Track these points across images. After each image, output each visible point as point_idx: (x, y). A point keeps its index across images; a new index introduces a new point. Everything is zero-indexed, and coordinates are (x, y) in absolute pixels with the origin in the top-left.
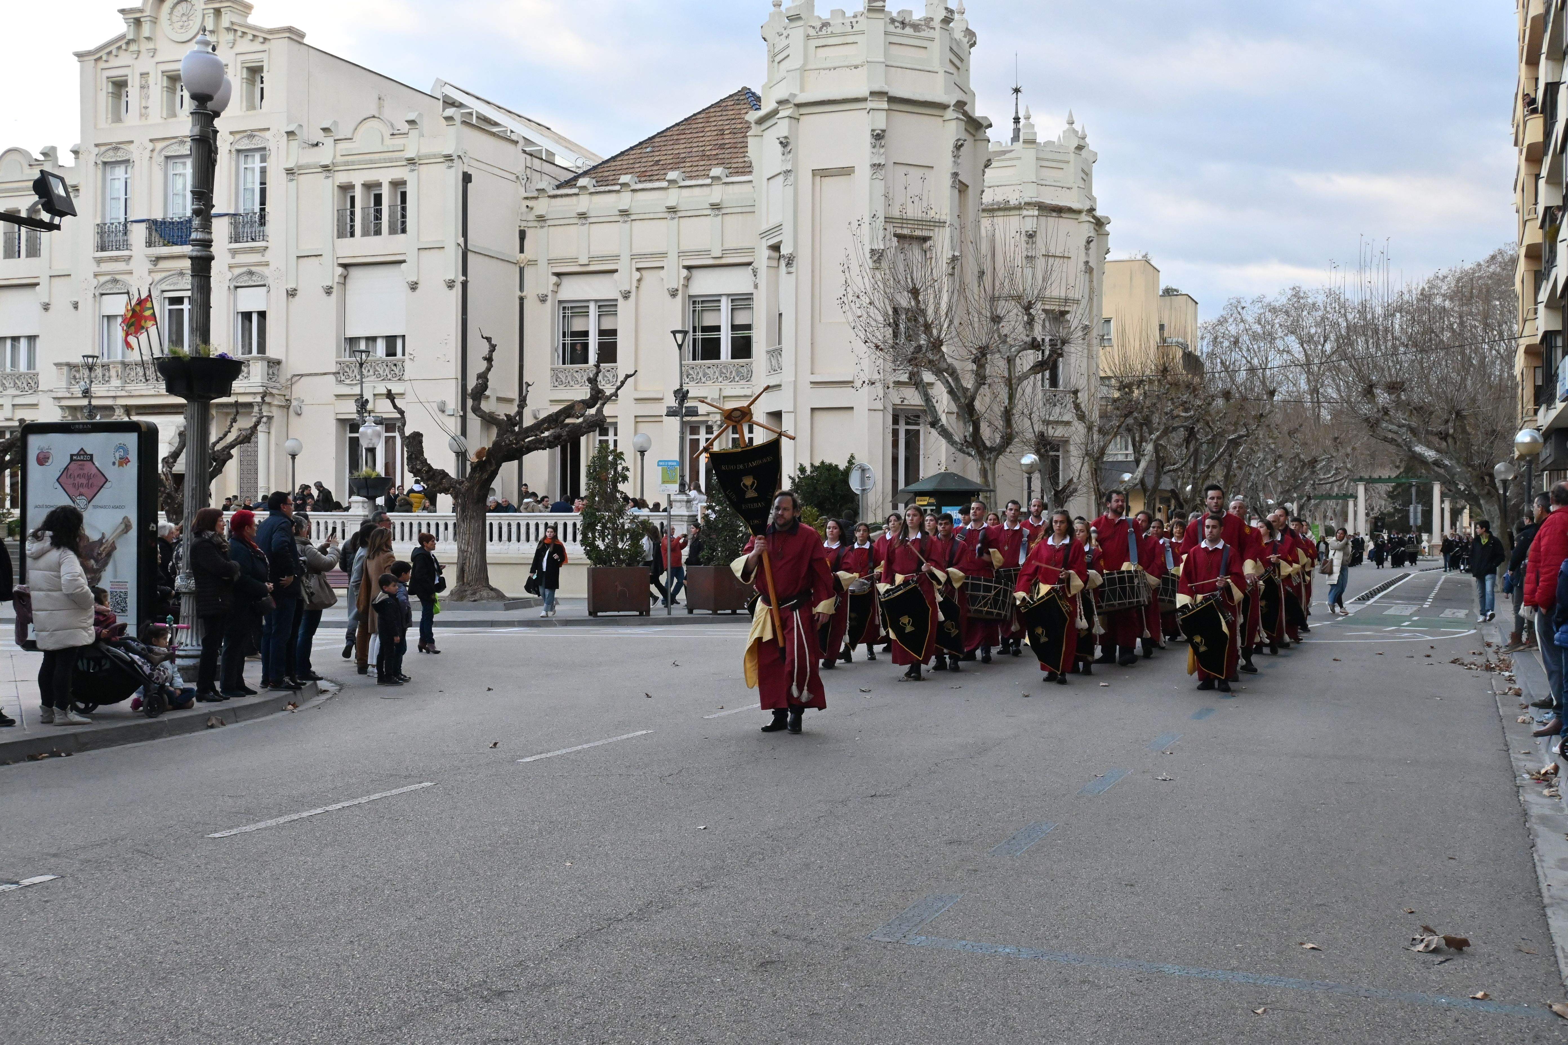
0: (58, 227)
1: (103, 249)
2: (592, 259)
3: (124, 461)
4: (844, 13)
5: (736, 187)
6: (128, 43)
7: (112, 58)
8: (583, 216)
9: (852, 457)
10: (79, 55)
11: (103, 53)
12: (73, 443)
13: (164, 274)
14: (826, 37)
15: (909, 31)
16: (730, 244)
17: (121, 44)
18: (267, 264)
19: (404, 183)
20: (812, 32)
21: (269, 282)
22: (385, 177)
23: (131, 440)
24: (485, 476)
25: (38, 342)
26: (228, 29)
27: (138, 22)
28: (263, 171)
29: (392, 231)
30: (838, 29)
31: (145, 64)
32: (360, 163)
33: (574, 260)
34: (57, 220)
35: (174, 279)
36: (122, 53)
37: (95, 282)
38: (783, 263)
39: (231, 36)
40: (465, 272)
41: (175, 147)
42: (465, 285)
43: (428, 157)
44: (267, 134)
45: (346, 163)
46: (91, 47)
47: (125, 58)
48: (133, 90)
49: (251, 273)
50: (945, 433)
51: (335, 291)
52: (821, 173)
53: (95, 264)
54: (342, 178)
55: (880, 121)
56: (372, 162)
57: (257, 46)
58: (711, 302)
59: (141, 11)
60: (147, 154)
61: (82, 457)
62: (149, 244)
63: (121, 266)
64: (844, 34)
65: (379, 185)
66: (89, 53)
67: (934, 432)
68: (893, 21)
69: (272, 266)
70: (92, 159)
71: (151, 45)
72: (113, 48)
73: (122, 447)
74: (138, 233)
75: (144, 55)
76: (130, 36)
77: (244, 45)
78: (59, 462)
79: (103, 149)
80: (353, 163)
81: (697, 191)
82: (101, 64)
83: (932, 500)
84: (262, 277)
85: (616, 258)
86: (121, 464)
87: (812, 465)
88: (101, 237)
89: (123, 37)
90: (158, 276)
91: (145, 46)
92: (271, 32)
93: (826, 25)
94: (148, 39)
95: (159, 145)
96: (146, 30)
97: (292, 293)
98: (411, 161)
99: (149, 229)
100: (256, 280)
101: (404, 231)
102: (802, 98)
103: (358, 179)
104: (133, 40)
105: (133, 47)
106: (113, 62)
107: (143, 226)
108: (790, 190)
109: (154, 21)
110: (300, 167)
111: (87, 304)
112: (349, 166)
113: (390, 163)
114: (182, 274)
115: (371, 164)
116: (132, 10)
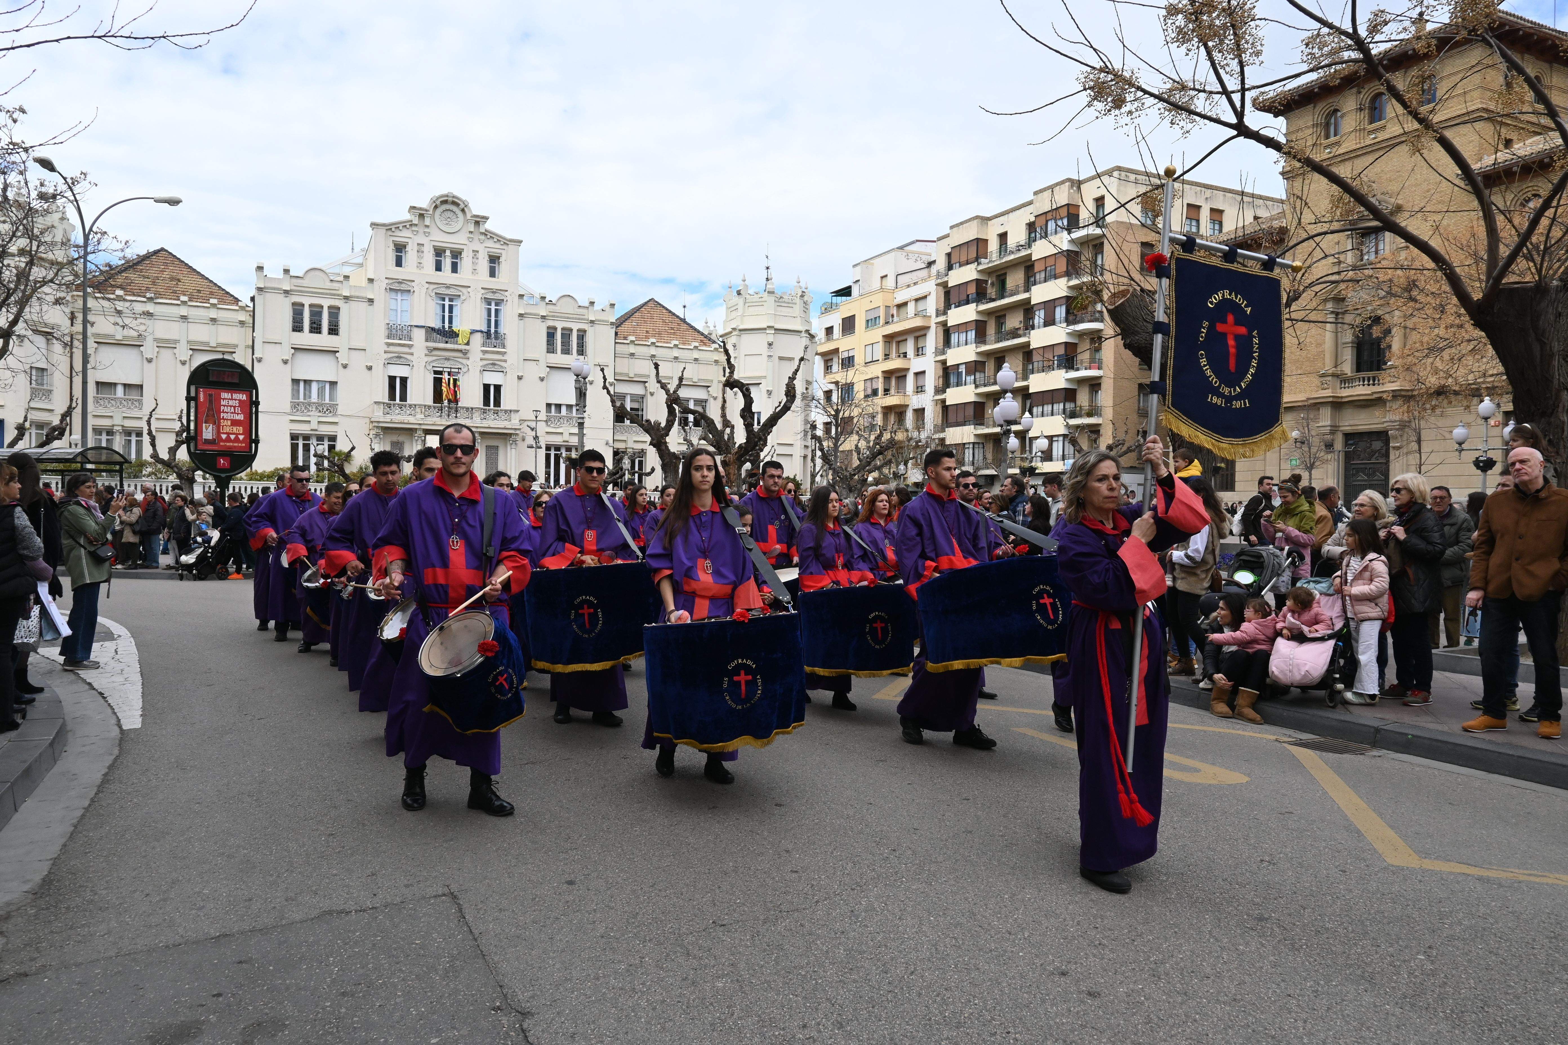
1: (389, 338)
2: (636, 375)
6: (411, 225)
7: (397, 230)
8: (632, 355)
10: (374, 225)
11: (393, 227)
13: (435, 358)
14: (781, 303)
17: (408, 225)
18: (505, 361)
19: (585, 331)
20: (776, 300)
21: (507, 370)
22: (575, 327)
25: (338, 386)
26: (482, 233)
27: (420, 215)
28: (497, 311)
29: (576, 354)
30: (786, 300)
31: (422, 239)
32: (561, 317)
33: (627, 375)
35: (442, 361)
36: (405, 230)
37: (384, 356)
39: (483, 237)
41: (444, 289)
43: (599, 321)
44: (506, 293)
46: (384, 222)
47: (406, 233)
48: (411, 251)
49: (495, 364)
51: (546, 379)
52: (781, 358)
53: (385, 346)
54: (550, 323)
57: (498, 246)
59: (426, 210)
60: (424, 290)
62: (427, 340)
63: (406, 350)
65: (571, 330)
66: (384, 225)
69: (509, 362)
70: (385, 286)
71: (427, 230)
72: (400, 226)
74: (419, 333)
75: (421, 234)
76: (414, 222)
77: (490, 244)
79: (391, 281)
80: (558, 317)
82: (390, 233)
84: (501, 367)
85: (648, 377)
88: (389, 331)
89: (409, 221)
90: (431, 359)
91: (421, 229)
92: (511, 241)
94: (427, 226)
95: (433, 286)
96: (427, 221)
97: (520, 378)
98: (592, 322)
99: (427, 332)
100: (497, 368)
101: (583, 355)
103: (560, 325)
104: (416, 225)
105: (414, 228)
106: (398, 233)
107: (423, 329)
109: (432, 217)
110: (526, 314)
111: (378, 368)
112: (554, 317)
113: (580, 320)
114: (447, 359)
115: (567, 318)
116: (421, 209)
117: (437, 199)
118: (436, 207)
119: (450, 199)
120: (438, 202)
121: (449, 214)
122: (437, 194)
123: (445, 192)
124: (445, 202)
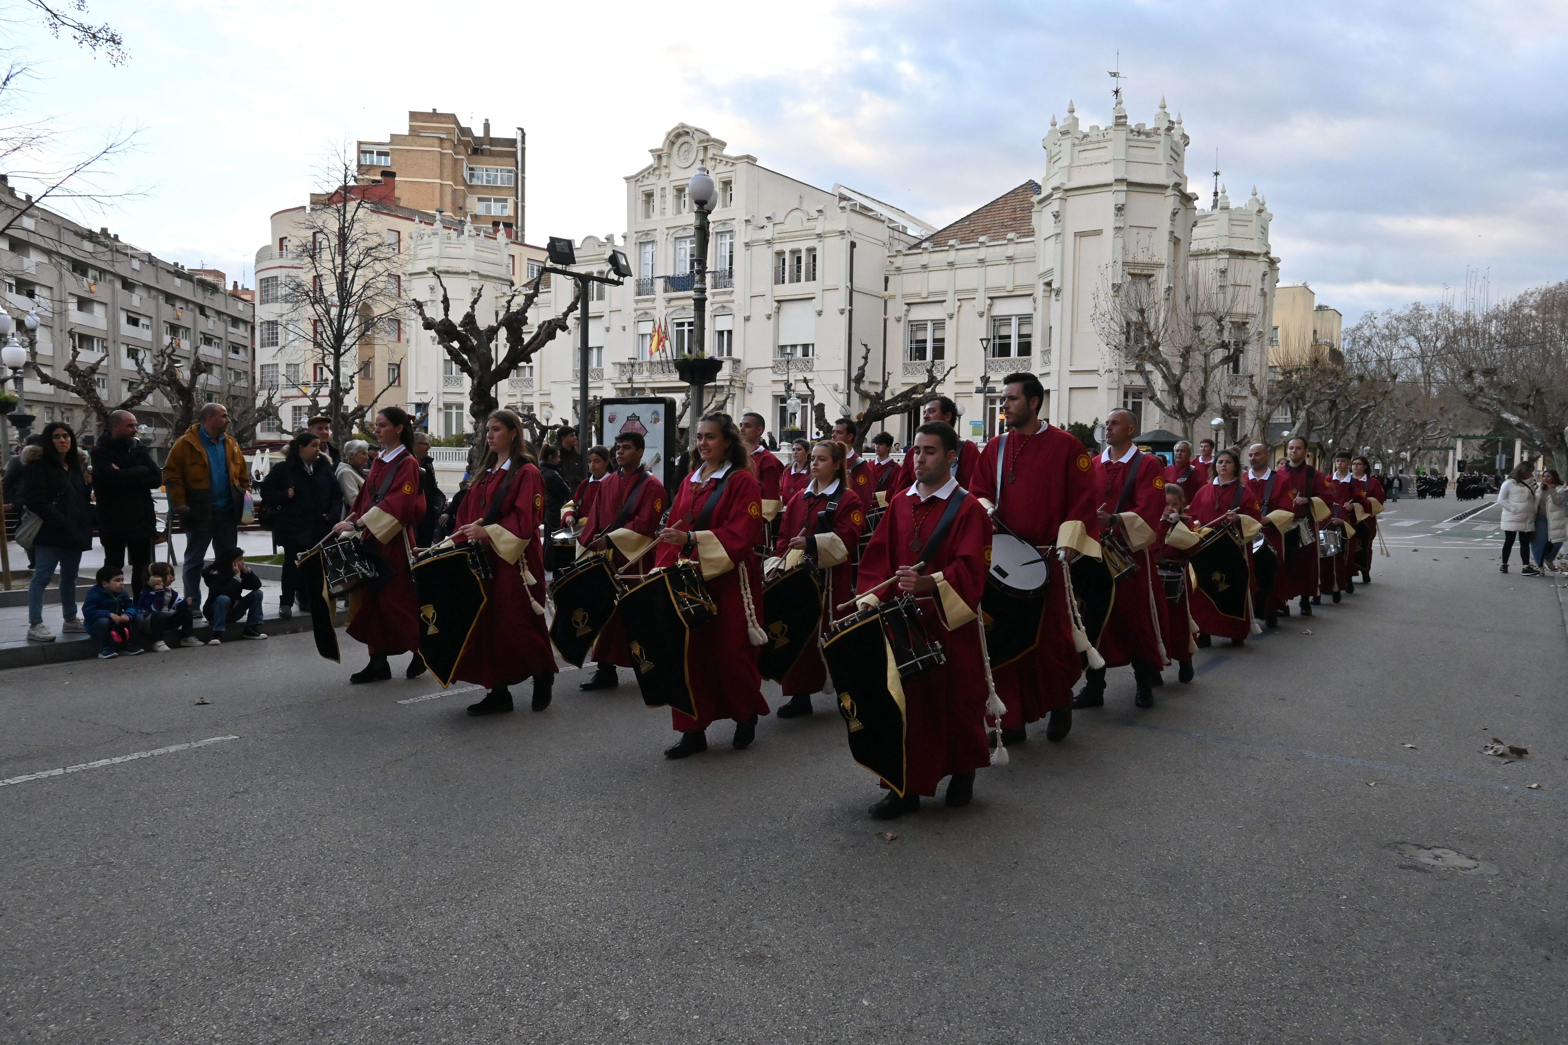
0: (622, 283)
1: (639, 294)
2: (930, 294)
3: (657, 420)
4: (1098, 128)
5: (1024, 246)
6: (654, 170)
7: (645, 179)
8: (924, 267)
9: (1097, 419)
10: (627, 179)
11: (640, 177)
12: (629, 409)
13: (674, 309)
14: (1086, 144)
15: (1143, 137)
16: (1018, 282)
17: (650, 171)
18: (733, 302)
19: (814, 249)
20: (1077, 142)
21: (735, 312)
22: (803, 246)
23: (661, 408)
24: (862, 430)
25: (603, 350)
26: (712, 159)
27: (660, 157)
28: (731, 245)
29: (807, 280)
30: (1094, 139)
31: (664, 182)
32: (788, 238)
33: (918, 295)
34: (621, 279)
35: (679, 312)
36: (651, 177)
37: (634, 314)
38: (1053, 294)
39: (713, 163)
40: (851, 304)
41: (681, 232)
42: (851, 312)
43: (829, 232)
44: (734, 222)
45: (780, 238)
46: (633, 173)
47: (652, 179)
48: (657, 199)
49: (724, 307)
50: (1159, 404)
51: (772, 317)
52: (1080, 235)
53: (634, 304)
54: (778, 247)
55: (1121, 199)
56: (795, 237)
57: (728, 168)
58: (1005, 320)
59: (661, 150)
60: (665, 236)
61: (634, 418)
62: (666, 291)
63: (649, 305)
64: (1098, 142)
65: (800, 251)
66: (632, 177)
67: (1152, 403)
68: (1132, 131)
69: (736, 303)
70: (634, 240)
71: (667, 171)
72: (646, 173)
73: (656, 413)
74: (660, 284)
75: (663, 177)
76: (655, 166)
77: (721, 168)
78: (621, 421)
79: (640, 234)
80: (784, 238)
81: (998, 249)
82: (639, 184)
83: (1150, 448)
84: (730, 309)
85: (945, 293)
86: (655, 422)
87: (1069, 425)
88: (639, 288)
89: (651, 166)
90: (670, 310)
91: (664, 171)
92: (737, 158)
93: (1086, 136)
94: (666, 167)
95: (672, 231)
96: (664, 162)
97: (747, 319)
98: (819, 236)
99: (666, 282)
100: (727, 311)
101: (814, 279)
102: (1069, 185)
103: (787, 248)
104: (657, 169)
105: (657, 172)
106: (646, 182)
107: (662, 280)
108: (1059, 246)
109: (669, 156)
110: (753, 242)
111: (630, 328)
112: (782, 240)
113: (807, 237)
114: (684, 308)
115: (795, 238)
116: (657, 150)
117: (669, 134)
118: (673, 143)
119: (681, 130)
120: (671, 137)
121: (685, 147)
122: (669, 130)
123: (676, 125)
124: (678, 136)
